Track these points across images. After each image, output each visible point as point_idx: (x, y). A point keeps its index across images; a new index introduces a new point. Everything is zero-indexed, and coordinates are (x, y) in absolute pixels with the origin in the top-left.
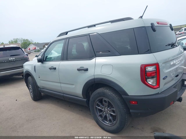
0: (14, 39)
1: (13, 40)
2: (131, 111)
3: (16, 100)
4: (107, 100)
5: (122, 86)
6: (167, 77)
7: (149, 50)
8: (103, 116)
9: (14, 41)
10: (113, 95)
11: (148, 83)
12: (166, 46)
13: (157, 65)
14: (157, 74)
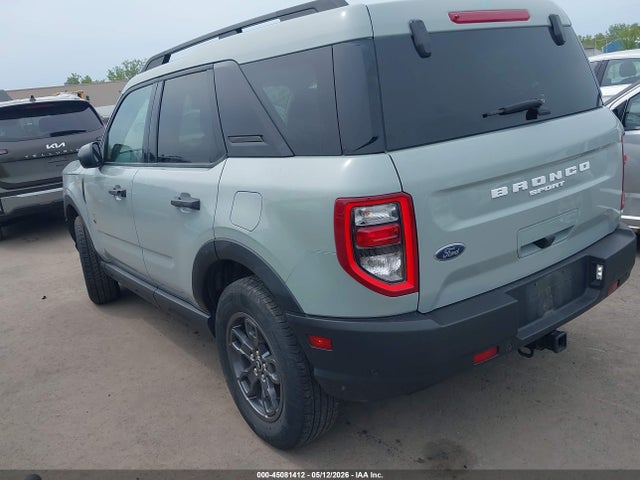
0: (126, 64)
1: (122, 67)
2: (316, 372)
3: (44, 298)
4: (253, 323)
5: (283, 275)
6: (461, 249)
7: (374, 139)
8: (252, 382)
9: (127, 72)
10: (269, 307)
11: (365, 270)
12: (485, 116)
13: (403, 202)
14: (402, 235)
